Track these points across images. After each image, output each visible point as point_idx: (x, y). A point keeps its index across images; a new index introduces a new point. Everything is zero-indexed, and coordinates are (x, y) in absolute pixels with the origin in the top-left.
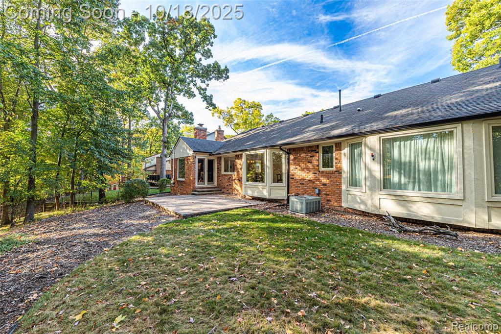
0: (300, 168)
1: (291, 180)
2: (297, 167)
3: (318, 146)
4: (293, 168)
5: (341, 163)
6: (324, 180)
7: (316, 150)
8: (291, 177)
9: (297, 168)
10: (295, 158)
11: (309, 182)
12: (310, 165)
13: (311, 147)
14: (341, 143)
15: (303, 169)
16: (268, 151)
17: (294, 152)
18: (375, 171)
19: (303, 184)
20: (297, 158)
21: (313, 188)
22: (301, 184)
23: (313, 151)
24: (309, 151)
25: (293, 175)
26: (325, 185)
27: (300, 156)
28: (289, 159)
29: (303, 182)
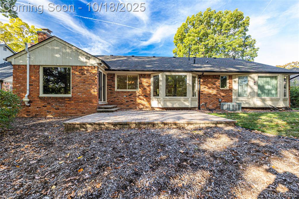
0: (208, 87)
1: (201, 95)
2: (205, 86)
3: (219, 76)
4: (202, 88)
5: (232, 86)
6: (223, 94)
7: (218, 78)
8: (201, 93)
9: (205, 88)
10: (204, 81)
11: (214, 96)
12: (214, 86)
13: (216, 76)
14: (232, 76)
15: (209, 88)
16: (191, 74)
17: (204, 78)
18: (255, 89)
19: (210, 97)
20: (205, 81)
21: (217, 99)
22: (208, 97)
23: (217, 78)
24: (214, 78)
25: (202, 92)
26: (223, 97)
27: (208, 80)
28: (200, 81)
29: (210, 96)
